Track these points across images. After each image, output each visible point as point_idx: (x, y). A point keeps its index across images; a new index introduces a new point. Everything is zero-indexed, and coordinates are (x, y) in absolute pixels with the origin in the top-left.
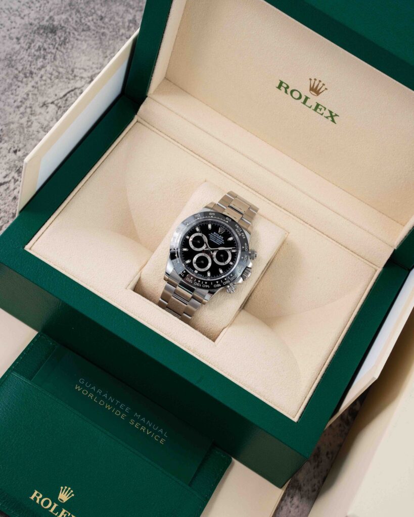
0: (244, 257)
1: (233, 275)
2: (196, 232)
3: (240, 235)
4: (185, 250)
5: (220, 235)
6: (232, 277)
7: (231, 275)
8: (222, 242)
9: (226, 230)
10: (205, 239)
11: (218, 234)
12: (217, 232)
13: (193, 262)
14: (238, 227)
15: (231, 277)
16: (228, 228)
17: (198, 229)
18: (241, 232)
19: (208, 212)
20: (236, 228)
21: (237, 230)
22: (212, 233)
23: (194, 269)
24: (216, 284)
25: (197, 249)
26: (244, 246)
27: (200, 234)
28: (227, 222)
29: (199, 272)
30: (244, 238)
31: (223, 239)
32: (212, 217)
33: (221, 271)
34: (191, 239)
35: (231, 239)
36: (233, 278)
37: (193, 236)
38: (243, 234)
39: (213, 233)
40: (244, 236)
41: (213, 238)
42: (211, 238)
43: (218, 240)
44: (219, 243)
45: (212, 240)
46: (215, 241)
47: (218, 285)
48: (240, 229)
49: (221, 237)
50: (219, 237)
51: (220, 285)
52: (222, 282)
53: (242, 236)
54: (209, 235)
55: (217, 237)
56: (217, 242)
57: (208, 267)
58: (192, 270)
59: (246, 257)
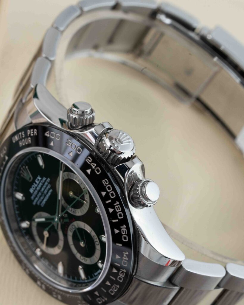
1: (105, 190)
3: (29, 140)
5: (34, 181)
6: (108, 193)
7: (104, 194)
8: (47, 181)
9: (26, 163)
11: (32, 183)
12: (30, 184)
13: (83, 261)
14: (16, 138)
15: (107, 197)
18: (26, 135)
20: (17, 142)
21: (20, 144)
22: (32, 198)
23: (96, 266)
24: (120, 234)
25: (61, 243)
28: (7, 158)
31: (42, 177)
36: (111, 191)
39: (31, 194)
40: (33, 131)
41: (40, 197)
42: (41, 203)
43: (43, 189)
44: (49, 189)
45: (44, 202)
46: (45, 196)
47: (123, 230)
48: (20, 134)
49: (38, 180)
50: (38, 184)
51: (125, 226)
52: (117, 221)
53: (32, 135)
54: (34, 204)
55: (38, 188)
56: (47, 193)
57: (93, 233)
58: (98, 272)
59: (71, 144)
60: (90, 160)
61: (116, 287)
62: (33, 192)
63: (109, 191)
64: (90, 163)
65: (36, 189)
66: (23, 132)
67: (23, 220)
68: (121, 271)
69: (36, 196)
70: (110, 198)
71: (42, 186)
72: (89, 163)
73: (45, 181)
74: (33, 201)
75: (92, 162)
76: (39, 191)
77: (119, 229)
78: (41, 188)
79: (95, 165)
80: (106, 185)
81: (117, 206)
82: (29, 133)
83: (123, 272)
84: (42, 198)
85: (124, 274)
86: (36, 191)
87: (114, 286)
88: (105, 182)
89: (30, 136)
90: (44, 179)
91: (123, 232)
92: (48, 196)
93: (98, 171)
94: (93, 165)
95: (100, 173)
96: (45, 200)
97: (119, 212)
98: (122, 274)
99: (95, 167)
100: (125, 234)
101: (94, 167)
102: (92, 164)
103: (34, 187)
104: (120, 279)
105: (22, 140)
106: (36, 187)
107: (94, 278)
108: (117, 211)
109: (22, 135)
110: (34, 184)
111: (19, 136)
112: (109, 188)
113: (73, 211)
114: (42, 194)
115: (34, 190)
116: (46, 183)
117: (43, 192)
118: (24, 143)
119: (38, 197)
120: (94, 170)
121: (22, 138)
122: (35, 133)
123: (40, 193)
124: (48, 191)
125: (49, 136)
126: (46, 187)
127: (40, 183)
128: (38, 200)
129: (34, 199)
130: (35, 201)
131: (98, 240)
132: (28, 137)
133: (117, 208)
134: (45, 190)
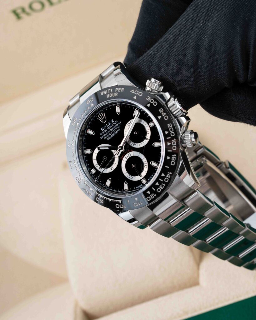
1: (168, 130)
2: (91, 155)
5: (107, 123)
6: (170, 133)
7: (167, 133)
8: (118, 123)
9: (105, 111)
10: (105, 146)
11: (105, 124)
12: (103, 125)
13: (130, 179)
14: (105, 92)
15: (169, 135)
16: (103, 107)
17: (88, 152)
20: (105, 95)
21: (108, 96)
22: (101, 134)
23: (139, 182)
24: (170, 160)
25: (115, 166)
26: (134, 95)
27: (96, 151)
28: (92, 105)
30: (123, 89)
31: (115, 121)
32: (78, 124)
33: (157, 144)
34: (98, 167)
35: (118, 110)
36: (172, 132)
37: (95, 162)
38: (116, 89)
39: (101, 132)
40: (121, 89)
41: (108, 134)
42: (108, 137)
43: (112, 129)
44: (118, 129)
45: (110, 137)
47: (173, 158)
48: (109, 90)
49: (111, 122)
50: (110, 125)
51: (175, 155)
52: (171, 151)
53: (119, 91)
54: (101, 138)
55: (109, 128)
56: (115, 131)
57: (144, 160)
58: (140, 186)
59: (149, 99)
60: (162, 110)
61: (153, 195)
64: (162, 112)
65: (107, 128)
66: (112, 89)
67: (87, 148)
68: (161, 185)
69: (105, 133)
70: (170, 136)
71: (113, 127)
72: (161, 112)
73: (117, 123)
74: (101, 136)
75: (163, 112)
76: (109, 129)
77: (171, 157)
78: (111, 128)
79: (165, 114)
80: (170, 127)
81: (174, 142)
82: (116, 90)
83: (163, 186)
84: (109, 135)
85: (163, 187)
86: (106, 130)
87: (152, 195)
88: (169, 125)
89: (117, 91)
90: (116, 122)
91: (173, 159)
92: (115, 133)
93: (166, 118)
94: (164, 114)
97: (174, 145)
98: (162, 187)
99: (165, 115)
100: (174, 161)
101: (164, 115)
102: (162, 113)
103: (105, 127)
104: (159, 190)
105: (109, 94)
106: (107, 127)
107: (135, 190)
108: (173, 145)
109: (110, 91)
110: (107, 125)
111: (108, 91)
112: (171, 130)
113: (133, 144)
114: (111, 132)
115: (105, 129)
116: (117, 125)
117: (112, 131)
118: (111, 95)
119: (107, 134)
120: (163, 117)
121: (110, 93)
122: (122, 90)
123: (109, 131)
124: (116, 130)
125: (133, 92)
126: (116, 128)
127: (111, 124)
128: (105, 136)
129: (102, 135)
130: (103, 137)
131: (147, 165)
132: (115, 92)
133: (173, 143)
134: (114, 129)
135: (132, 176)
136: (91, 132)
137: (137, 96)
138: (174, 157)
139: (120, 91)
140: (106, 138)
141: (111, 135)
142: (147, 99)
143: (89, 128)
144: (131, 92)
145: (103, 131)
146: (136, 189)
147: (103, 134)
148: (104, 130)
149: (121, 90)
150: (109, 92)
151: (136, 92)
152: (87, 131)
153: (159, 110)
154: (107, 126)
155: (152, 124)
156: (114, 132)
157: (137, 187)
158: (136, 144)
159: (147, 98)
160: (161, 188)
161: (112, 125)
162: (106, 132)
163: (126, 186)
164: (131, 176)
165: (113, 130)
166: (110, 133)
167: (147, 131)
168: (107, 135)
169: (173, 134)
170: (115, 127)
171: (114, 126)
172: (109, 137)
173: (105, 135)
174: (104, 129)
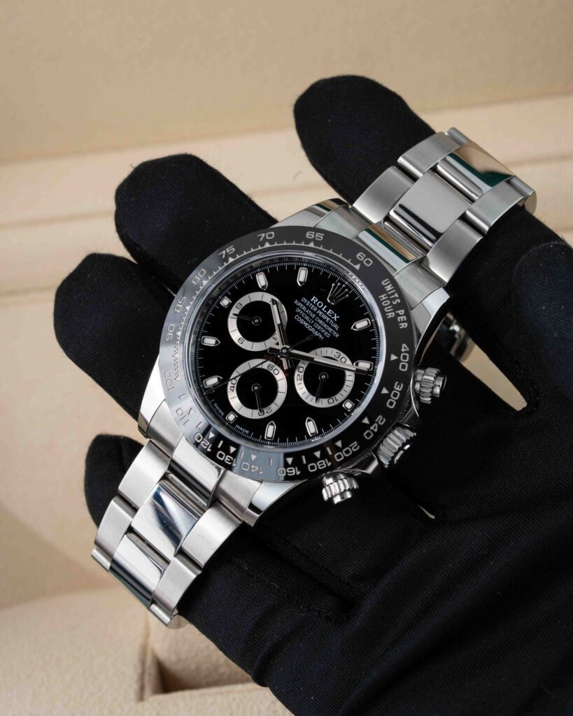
0: (391, 389)
1: (344, 446)
2: (256, 288)
3: (391, 315)
4: (210, 341)
5: (329, 307)
6: (339, 450)
7: (339, 444)
8: (333, 331)
9: (354, 294)
10: (279, 315)
11: (326, 303)
12: (322, 298)
13: (229, 384)
14: (389, 288)
15: (335, 449)
17: (262, 280)
18: (396, 308)
19: (304, 230)
20: (383, 291)
21: (383, 297)
22: (304, 300)
23: (228, 408)
24: (286, 465)
25: (248, 346)
26: (398, 353)
27: (267, 298)
28: (357, 267)
29: (241, 420)
31: (338, 322)
32: (312, 245)
33: (311, 427)
34: (236, 310)
35: (361, 324)
36: (343, 454)
37: (245, 300)
38: (401, 312)
39: (309, 299)
40: (404, 322)
41: (308, 315)
42: (300, 315)
43: (321, 322)
44: (323, 334)
45: (302, 321)
46: (312, 325)
47: (292, 470)
48: (396, 295)
49: (333, 316)
50: (326, 314)
51: (298, 473)
52: (305, 462)
53: (399, 318)
54: (296, 302)
55: (321, 313)
56: (316, 330)
57: (274, 407)
58: (220, 411)
59: (398, 389)
60: (381, 422)
61: (208, 446)
62: (312, 302)
63: (344, 451)
64: (377, 423)
65: (319, 309)
66: (399, 301)
67: (268, 277)
68: (232, 459)
69: (308, 308)
70: (334, 453)
71: (324, 321)
72: (376, 420)
73: (334, 328)
74: (300, 301)
75: (379, 425)
76: (317, 315)
78: (321, 318)
79: (376, 430)
80: (351, 448)
81: (324, 464)
82: (399, 312)
83: (231, 462)
84: (307, 318)
85: (229, 463)
86: (315, 309)
87: (209, 443)
88: (354, 446)
89: (398, 315)
90: (336, 326)
91: (290, 470)
92: (312, 330)
93: (368, 435)
94: (375, 428)
95: (366, 437)
96: (306, 324)
97: (317, 466)
98: (229, 460)
99: (372, 431)
101: (372, 428)
102: (376, 425)
103: (320, 304)
104: (221, 455)
105: (389, 299)
106: (321, 309)
107: (210, 402)
108: (318, 463)
109: (395, 298)
110: (325, 306)
111: (393, 294)
112: (347, 452)
113: (300, 374)
114: (314, 319)
115: (316, 305)
116: (330, 330)
117: (316, 322)
118: (386, 303)
119: (307, 311)
120: (369, 429)
121: (391, 300)
122: (403, 324)
123: (314, 315)
124: (319, 331)
125: (403, 350)
126: (324, 328)
127: (329, 317)
128: (302, 310)
129: (303, 303)
130: (300, 304)
131: (266, 415)
132: (394, 311)
133: (322, 463)
134: (320, 325)
135: (235, 389)
136: (302, 276)
137: (398, 361)
138: (294, 471)
139: (399, 320)
140: (298, 313)
141: (307, 322)
142: (397, 383)
143: (310, 269)
144: (404, 345)
145: (311, 302)
146: (213, 403)
147: (305, 304)
148: (313, 304)
149: (401, 322)
150: (392, 297)
151: (405, 357)
152: (304, 266)
153: (380, 416)
154: (323, 309)
155: (349, 405)
156: (314, 328)
157: (216, 405)
158: (302, 382)
159: (399, 384)
160: (227, 459)
161: (328, 319)
162: (310, 309)
163: (212, 381)
164: (235, 386)
165: (318, 323)
166: (311, 318)
167: (334, 397)
168: (306, 313)
169: (339, 457)
170: (325, 326)
171: (328, 324)
172: (302, 318)
173: (304, 308)
174: (316, 303)
